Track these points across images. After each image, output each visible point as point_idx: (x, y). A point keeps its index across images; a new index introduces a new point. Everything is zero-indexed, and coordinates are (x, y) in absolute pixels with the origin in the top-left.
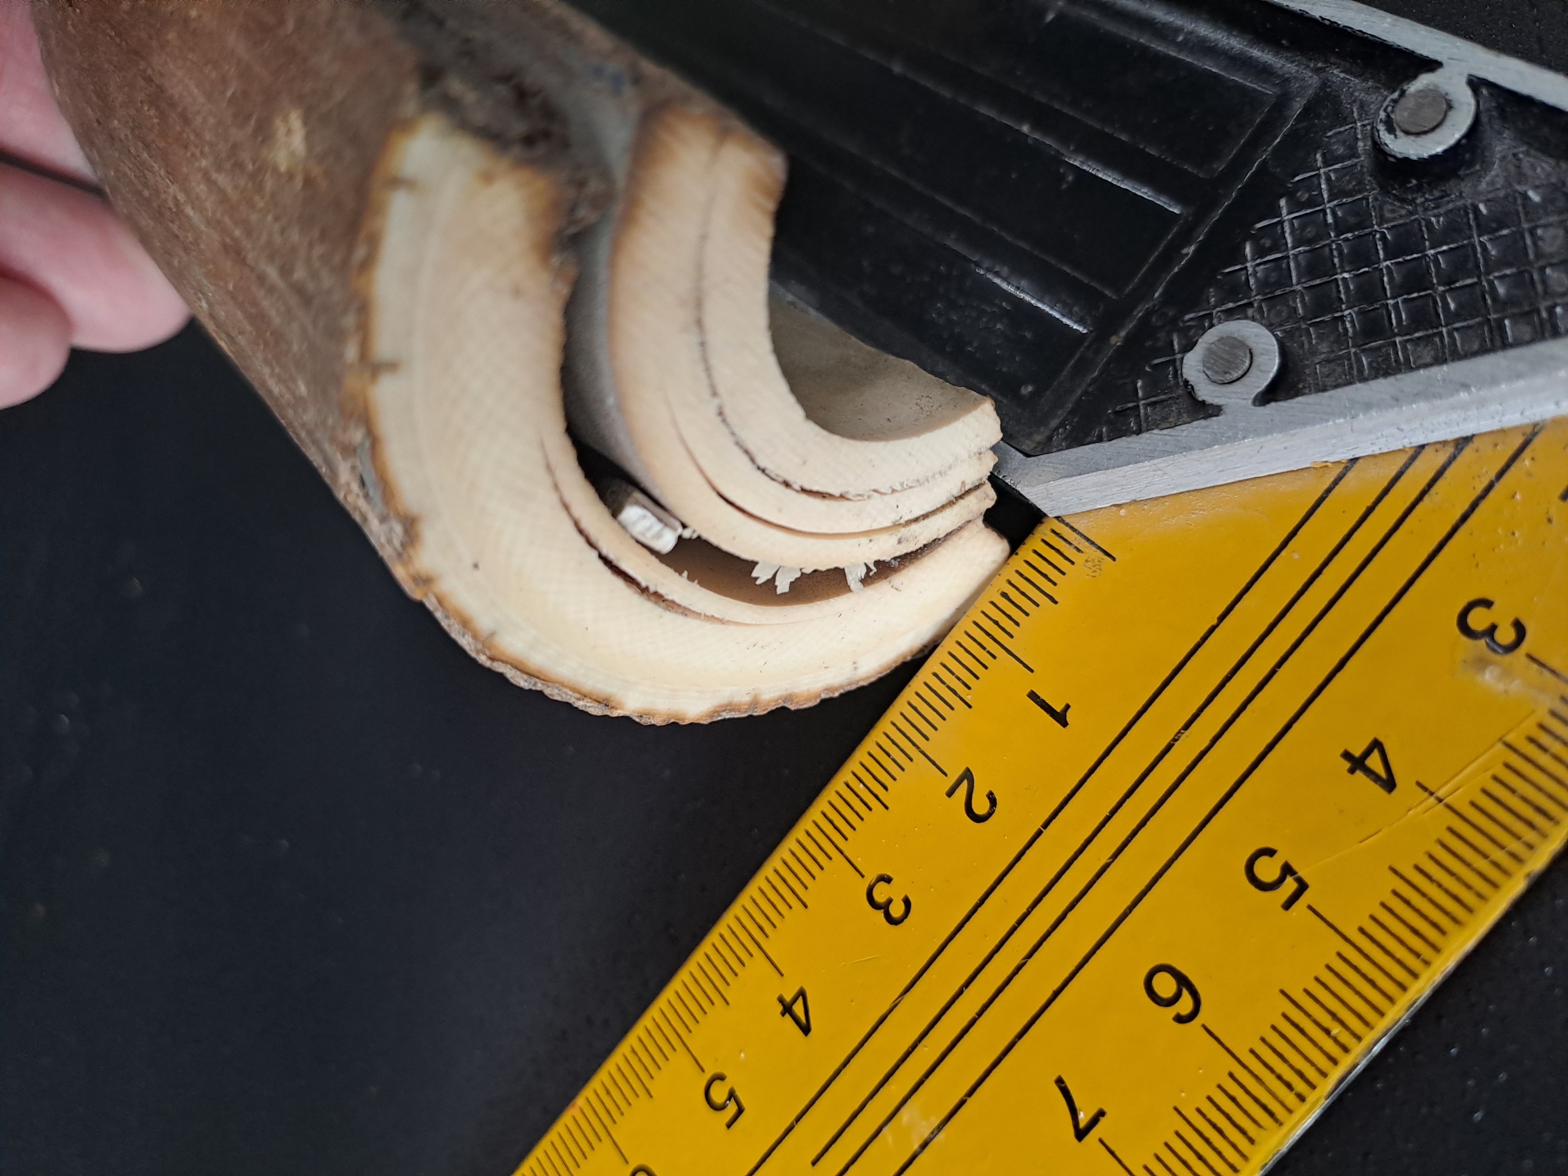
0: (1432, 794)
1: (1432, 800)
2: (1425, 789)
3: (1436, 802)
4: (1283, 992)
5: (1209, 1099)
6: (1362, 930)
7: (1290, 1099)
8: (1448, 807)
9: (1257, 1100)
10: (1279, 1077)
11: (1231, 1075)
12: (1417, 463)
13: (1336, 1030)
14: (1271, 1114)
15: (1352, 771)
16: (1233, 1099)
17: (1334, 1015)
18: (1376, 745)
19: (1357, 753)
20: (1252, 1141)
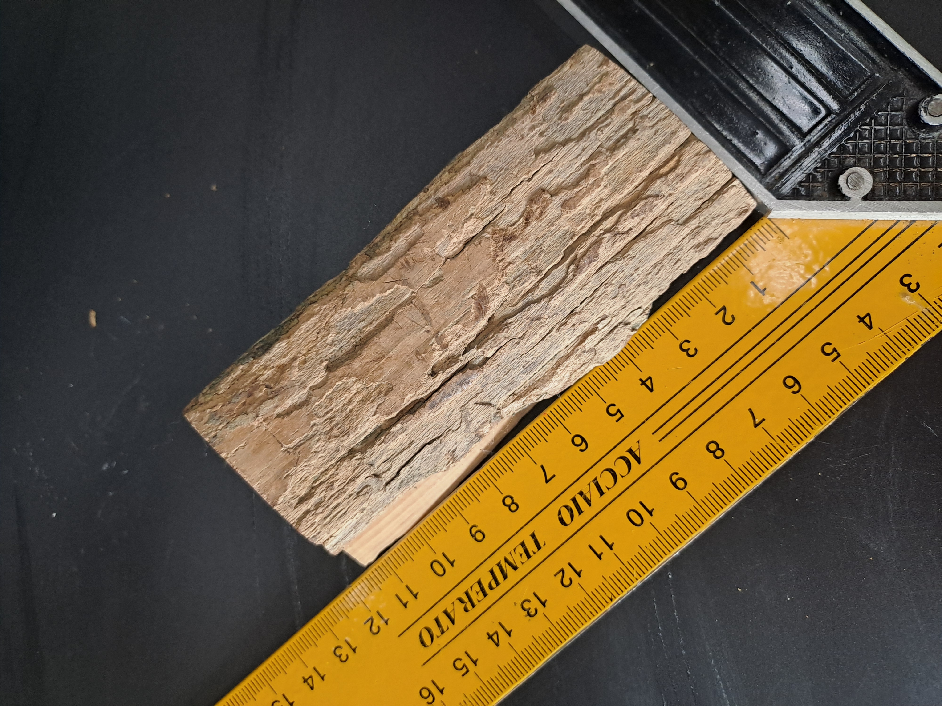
1: (883, 333)
2: (881, 330)
4: (828, 386)
5: (801, 416)
6: (855, 370)
7: (826, 417)
8: (887, 336)
9: (816, 417)
10: (824, 411)
11: (809, 410)
12: (896, 226)
13: (843, 398)
14: (820, 421)
15: (859, 322)
16: (808, 417)
17: (843, 394)
18: (868, 315)
19: (862, 317)
20: (813, 429)
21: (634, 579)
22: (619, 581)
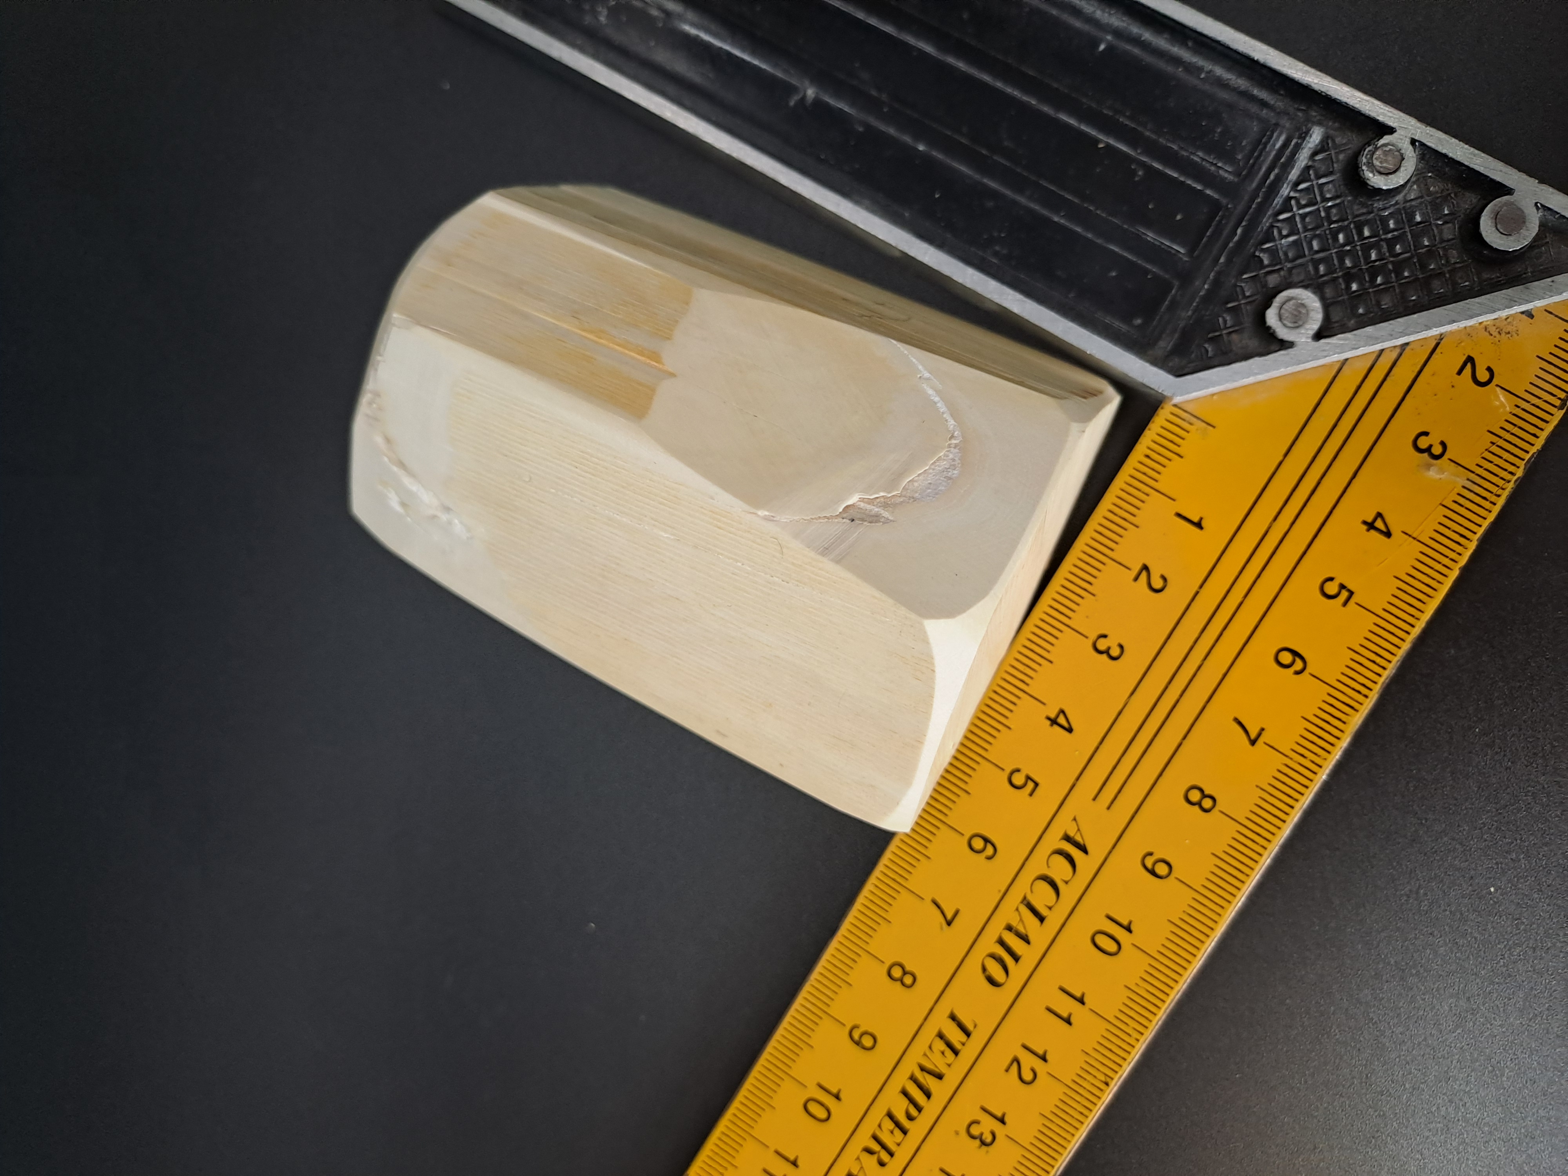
0: (1410, 536)
1: (1411, 539)
2: (1406, 534)
3: (1412, 539)
4: (1349, 648)
5: (1320, 708)
6: (1384, 610)
7: (1360, 698)
8: (1419, 541)
9: (1343, 703)
10: (1354, 689)
11: (1329, 695)
12: (1381, 359)
13: (1378, 660)
14: (1352, 707)
15: (1368, 530)
16: (1332, 705)
18: (1379, 515)
19: (1370, 520)
20: (1344, 723)
21: (1133, 1042)
22: (1111, 1050)
